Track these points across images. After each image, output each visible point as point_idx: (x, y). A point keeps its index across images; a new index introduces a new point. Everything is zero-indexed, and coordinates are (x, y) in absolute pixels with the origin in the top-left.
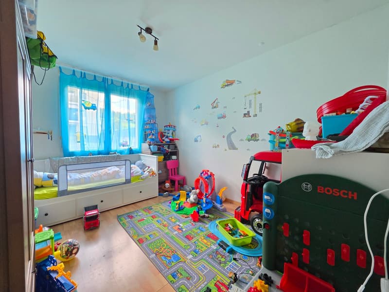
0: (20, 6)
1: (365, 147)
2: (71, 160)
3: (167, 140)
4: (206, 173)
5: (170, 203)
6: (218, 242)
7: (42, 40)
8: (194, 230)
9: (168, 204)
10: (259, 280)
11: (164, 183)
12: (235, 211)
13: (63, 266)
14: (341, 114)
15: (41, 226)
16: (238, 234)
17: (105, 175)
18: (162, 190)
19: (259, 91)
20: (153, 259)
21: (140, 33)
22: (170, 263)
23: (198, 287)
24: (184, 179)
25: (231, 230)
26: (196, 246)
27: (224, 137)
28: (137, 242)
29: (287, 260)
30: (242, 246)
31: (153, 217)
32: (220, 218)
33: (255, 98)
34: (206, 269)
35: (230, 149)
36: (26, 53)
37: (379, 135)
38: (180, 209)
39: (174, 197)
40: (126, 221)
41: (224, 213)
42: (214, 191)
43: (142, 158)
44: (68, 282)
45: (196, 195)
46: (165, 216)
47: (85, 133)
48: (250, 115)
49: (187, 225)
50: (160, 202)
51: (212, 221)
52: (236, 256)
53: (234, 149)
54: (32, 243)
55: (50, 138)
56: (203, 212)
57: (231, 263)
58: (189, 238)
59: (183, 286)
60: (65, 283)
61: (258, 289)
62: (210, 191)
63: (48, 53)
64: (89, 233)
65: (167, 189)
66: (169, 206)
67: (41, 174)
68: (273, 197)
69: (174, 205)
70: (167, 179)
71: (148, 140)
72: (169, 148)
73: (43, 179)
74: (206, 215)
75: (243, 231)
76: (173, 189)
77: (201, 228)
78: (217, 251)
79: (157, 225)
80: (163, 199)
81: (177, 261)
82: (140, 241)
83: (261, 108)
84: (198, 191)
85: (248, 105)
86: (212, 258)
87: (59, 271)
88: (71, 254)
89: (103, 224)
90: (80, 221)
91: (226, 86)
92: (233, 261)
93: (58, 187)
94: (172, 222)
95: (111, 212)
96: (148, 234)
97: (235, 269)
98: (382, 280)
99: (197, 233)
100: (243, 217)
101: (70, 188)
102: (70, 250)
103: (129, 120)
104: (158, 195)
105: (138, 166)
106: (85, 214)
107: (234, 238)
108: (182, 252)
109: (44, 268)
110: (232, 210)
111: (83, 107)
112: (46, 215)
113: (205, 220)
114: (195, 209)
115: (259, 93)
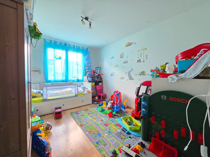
0: (26, 12)
1: (195, 76)
2: (49, 84)
3: (97, 75)
4: (117, 92)
5: (98, 107)
6: (122, 128)
7: (36, 27)
8: (109, 121)
9: (96, 108)
10: (138, 145)
11: (95, 97)
12: (132, 113)
13: (44, 135)
14: (188, 59)
15: (35, 115)
16: (133, 124)
17: (65, 92)
18: (94, 101)
19: (145, 48)
20: (87, 134)
21: (82, 20)
22: (96, 137)
23: (110, 150)
24: (105, 95)
25: (129, 122)
26: (110, 130)
27: (126, 73)
28: (80, 126)
29: (153, 136)
30: (135, 131)
31: (89, 114)
32: (123, 116)
33: (144, 52)
34: (114, 141)
35: (130, 79)
36: (29, 33)
37: (202, 70)
38: (103, 110)
39: (100, 104)
40: (75, 115)
41: (126, 114)
42: (121, 102)
43: (84, 84)
44: (46, 141)
45: (111, 104)
46: (95, 114)
47: (56, 71)
48: (141, 61)
49: (106, 118)
50: (92, 107)
51: (119, 117)
52: (131, 136)
53: (132, 80)
54: (30, 122)
55: (40, 73)
56: (115, 112)
57: (128, 139)
58: (106, 125)
59: (102, 149)
60: (45, 142)
61: (137, 149)
62: (118, 102)
63: (38, 32)
64: (57, 120)
65: (96, 100)
66: (97, 109)
67: (35, 91)
68: (147, 103)
69: (100, 108)
70: (97, 95)
71: (87, 75)
72: (97, 79)
73: (36, 93)
74: (116, 114)
75: (136, 124)
76: (100, 100)
77: (113, 121)
78: (121, 133)
79: (90, 118)
80: (94, 105)
81: (99, 136)
82: (81, 126)
83: (147, 57)
84: (112, 102)
85: (140, 56)
86: (118, 136)
87: (42, 136)
88: (48, 129)
89: (64, 116)
90: (53, 114)
91: (128, 46)
92: (129, 138)
93: (43, 97)
94: (98, 117)
95: (67, 110)
96: (85, 122)
97: (130, 142)
98: (201, 146)
99: (111, 123)
100: (136, 116)
101: (48, 98)
102: (48, 127)
103: (77, 65)
104: (91, 103)
105: (82, 88)
106: (55, 111)
107: (130, 126)
108: (102, 132)
109: (36, 134)
110: (130, 112)
111: (55, 58)
112: (37, 110)
113: (115, 117)
114: (110, 111)
115: (146, 49)
